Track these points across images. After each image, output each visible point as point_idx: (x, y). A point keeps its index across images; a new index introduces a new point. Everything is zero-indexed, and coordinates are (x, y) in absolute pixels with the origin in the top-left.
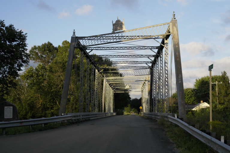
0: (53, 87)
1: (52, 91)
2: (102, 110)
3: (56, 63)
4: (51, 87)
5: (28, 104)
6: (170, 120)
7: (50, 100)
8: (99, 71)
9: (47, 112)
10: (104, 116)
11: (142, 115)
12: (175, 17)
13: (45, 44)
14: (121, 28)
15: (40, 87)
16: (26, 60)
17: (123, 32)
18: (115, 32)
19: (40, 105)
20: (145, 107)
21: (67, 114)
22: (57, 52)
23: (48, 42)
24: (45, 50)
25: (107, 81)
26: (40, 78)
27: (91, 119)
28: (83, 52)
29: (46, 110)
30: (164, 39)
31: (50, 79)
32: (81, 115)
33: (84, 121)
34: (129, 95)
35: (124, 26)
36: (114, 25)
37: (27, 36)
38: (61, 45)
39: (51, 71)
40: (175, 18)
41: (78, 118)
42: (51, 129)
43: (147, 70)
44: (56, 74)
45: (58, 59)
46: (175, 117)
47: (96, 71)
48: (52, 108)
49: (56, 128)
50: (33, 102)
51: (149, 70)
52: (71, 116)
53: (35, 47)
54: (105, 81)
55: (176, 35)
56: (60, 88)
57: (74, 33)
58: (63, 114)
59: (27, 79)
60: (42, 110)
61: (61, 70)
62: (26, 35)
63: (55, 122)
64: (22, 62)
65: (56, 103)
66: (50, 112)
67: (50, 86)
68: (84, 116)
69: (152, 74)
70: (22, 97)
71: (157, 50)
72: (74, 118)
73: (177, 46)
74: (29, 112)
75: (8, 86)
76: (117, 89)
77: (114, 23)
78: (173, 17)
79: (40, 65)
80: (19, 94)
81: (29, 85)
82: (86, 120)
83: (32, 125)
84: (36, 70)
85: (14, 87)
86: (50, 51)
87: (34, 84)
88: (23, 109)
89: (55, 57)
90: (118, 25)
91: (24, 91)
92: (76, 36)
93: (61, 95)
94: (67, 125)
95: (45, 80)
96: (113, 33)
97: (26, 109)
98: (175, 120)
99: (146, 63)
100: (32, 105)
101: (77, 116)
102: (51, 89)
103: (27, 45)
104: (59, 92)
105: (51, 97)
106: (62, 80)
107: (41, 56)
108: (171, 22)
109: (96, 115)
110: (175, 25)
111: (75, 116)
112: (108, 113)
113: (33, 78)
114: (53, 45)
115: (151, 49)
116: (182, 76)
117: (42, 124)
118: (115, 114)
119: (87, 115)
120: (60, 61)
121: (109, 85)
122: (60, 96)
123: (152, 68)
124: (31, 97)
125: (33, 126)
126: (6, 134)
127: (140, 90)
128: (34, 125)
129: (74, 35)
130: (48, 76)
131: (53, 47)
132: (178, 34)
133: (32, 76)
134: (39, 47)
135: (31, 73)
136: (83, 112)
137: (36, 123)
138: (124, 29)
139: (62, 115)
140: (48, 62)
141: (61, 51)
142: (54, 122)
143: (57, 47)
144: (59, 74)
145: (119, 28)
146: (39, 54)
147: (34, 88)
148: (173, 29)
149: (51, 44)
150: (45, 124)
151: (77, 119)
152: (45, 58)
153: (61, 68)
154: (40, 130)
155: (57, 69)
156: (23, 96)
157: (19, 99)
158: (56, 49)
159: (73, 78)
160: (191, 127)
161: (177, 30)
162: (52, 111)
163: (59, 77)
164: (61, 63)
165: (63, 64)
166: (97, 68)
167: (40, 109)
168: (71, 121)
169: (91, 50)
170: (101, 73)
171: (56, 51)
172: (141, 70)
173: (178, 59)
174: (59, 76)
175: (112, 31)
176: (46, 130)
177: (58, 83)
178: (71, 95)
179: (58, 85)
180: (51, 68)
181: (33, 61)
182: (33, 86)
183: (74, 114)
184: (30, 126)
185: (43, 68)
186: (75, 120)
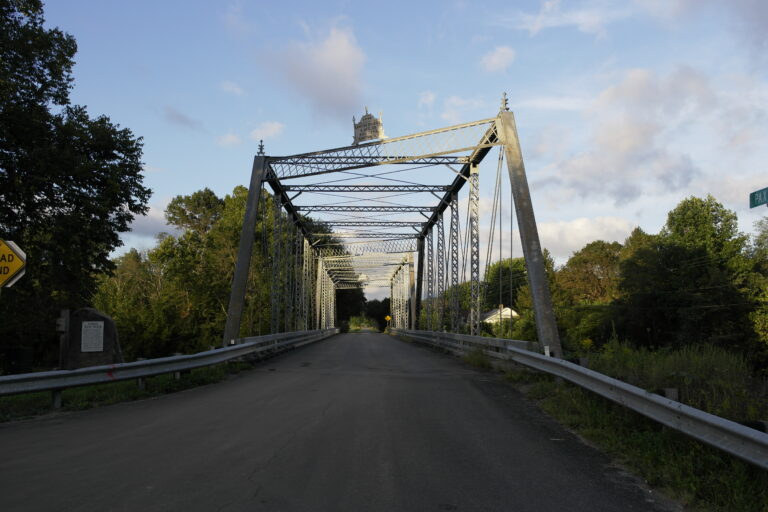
0: (214, 278)
1: (212, 284)
2: (315, 324)
3: (220, 229)
4: (211, 278)
5: (164, 311)
6: (517, 359)
7: (208, 303)
8: (310, 243)
9: (203, 326)
10: (320, 338)
11: (394, 333)
12: (508, 106)
13: (200, 192)
14: (376, 132)
15: (189, 277)
16: (141, 205)
17: (378, 143)
18: (360, 143)
19: (187, 314)
20: (399, 317)
21: (243, 342)
22: (224, 208)
23: (206, 189)
24: (199, 204)
25: (326, 264)
26: (187, 258)
27: (297, 345)
28: (280, 196)
29: (200, 323)
30: (469, 165)
31: (208, 262)
32: (275, 339)
33: (282, 353)
34: (363, 294)
35: (381, 129)
36: (356, 127)
37: (142, 145)
38: (231, 195)
39: (210, 245)
40: (508, 109)
41: (269, 347)
42: (200, 384)
43: (411, 241)
44: (222, 252)
45: (225, 221)
46: (544, 354)
47: (306, 242)
48: (212, 319)
49: (214, 382)
50: (174, 306)
51: (415, 240)
52: (252, 346)
53: (179, 198)
54: (320, 264)
55: (515, 146)
56: (229, 279)
57: (261, 148)
58: (233, 342)
59: (163, 261)
60: (193, 321)
61: (231, 243)
62: (140, 142)
63: (212, 364)
64: (130, 209)
65: (220, 308)
66: (209, 327)
67: (209, 273)
68: (283, 340)
69: (421, 249)
70: (153, 297)
71: (444, 193)
72: (260, 349)
73: (519, 173)
74: (165, 327)
75: (91, 269)
76: (343, 282)
77: (357, 122)
78: (502, 106)
79: (188, 233)
80: (145, 291)
81: (165, 274)
82: (288, 351)
83: (143, 378)
84: (181, 243)
85: (107, 273)
86: (209, 205)
87: (176, 271)
88: (154, 321)
89: (219, 218)
90: (366, 128)
91: (157, 285)
92: (266, 155)
93: (230, 292)
94: (243, 369)
95: (199, 263)
96: (356, 146)
97: (159, 321)
98: (545, 362)
99: (413, 227)
100: (171, 314)
101: (268, 343)
102: (211, 282)
103: (144, 167)
104: (226, 286)
105: (210, 296)
106: (232, 264)
107: (191, 215)
108: (499, 116)
109: (305, 336)
110: (510, 124)
111: (261, 345)
112: (326, 330)
113: (174, 260)
114: (216, 195)
115: (432, 191)
116: (539, 244)
117: (174, 372)
118: (337, 331)
119: (288, 339)
120: (230, 225)
121: (329, 273)
122: (228, 295)
123: (421, 238)
124: (171, 297)
125: (147, 379)
126: (62, 405)
127: (388, 283)
128: (153, 376)
129: (261, 152)
130: (205, 255)
131: (216, 198)
132: (518, 145)
133: (172, 255)
134: (187, 198)
135: (169, 250)
136: (280, 332)
137: (155, 371)
138: (382, 136)
139: (230, 345)
140: (206, 228)
141: (232, 206)
142: (208, 366)
143: (224, 198)
144: (227, 251)
145: (368, 134)
146: (188, 213)
147: (177, 278)
148: (506, 132)
149: (212, 194)
150: (183, 372)
151: (268, 351)
152: (199, 220)
153: (232, 239)
154: (168, 391)
155: (221, 242)
156: (155, 295)
157: (146, 301)
158: (221, 202)
159: (256, 258)
160: (656, 398)
161: (516, 136)
162: (213, 324)
163: (227, 258)
164: (230, 229)
165: (236, 232)
166: (307, 237)
167: (189, 321)
168: (253, 358)
169: (297, 193)
170: (314, 247)
171: (221, 206)
172: (399, 242)
173: (525, 204)
174: (228, 256)
175: (352, 140)
176: (187, 387)
177: (224, 269)
178: (251, 293)
179: (224, 274)
180: (211, 239)
181: (176, 226)
182: (175, 276)
183: (260, 339)
184: (140, 380)
185: (194, 239)
186: (262, 353)
